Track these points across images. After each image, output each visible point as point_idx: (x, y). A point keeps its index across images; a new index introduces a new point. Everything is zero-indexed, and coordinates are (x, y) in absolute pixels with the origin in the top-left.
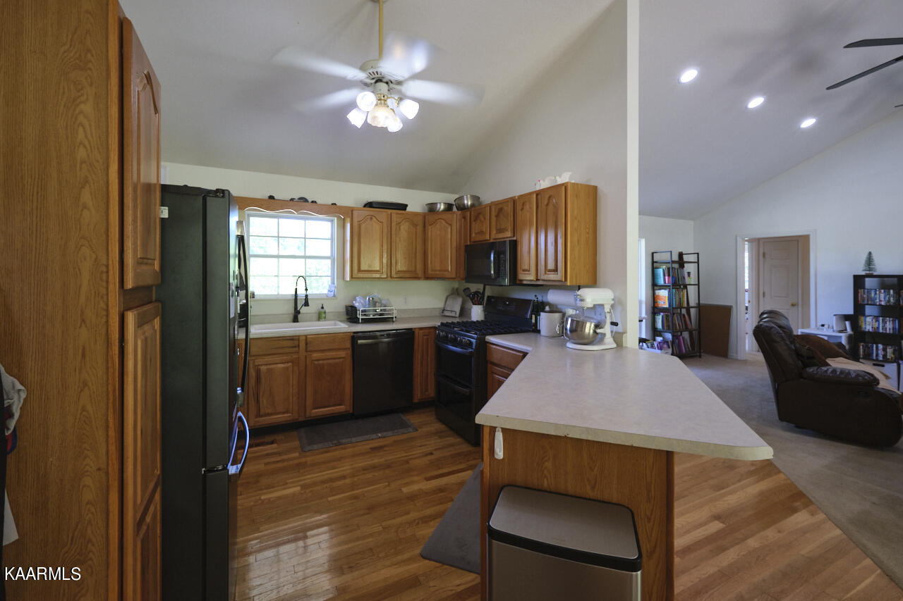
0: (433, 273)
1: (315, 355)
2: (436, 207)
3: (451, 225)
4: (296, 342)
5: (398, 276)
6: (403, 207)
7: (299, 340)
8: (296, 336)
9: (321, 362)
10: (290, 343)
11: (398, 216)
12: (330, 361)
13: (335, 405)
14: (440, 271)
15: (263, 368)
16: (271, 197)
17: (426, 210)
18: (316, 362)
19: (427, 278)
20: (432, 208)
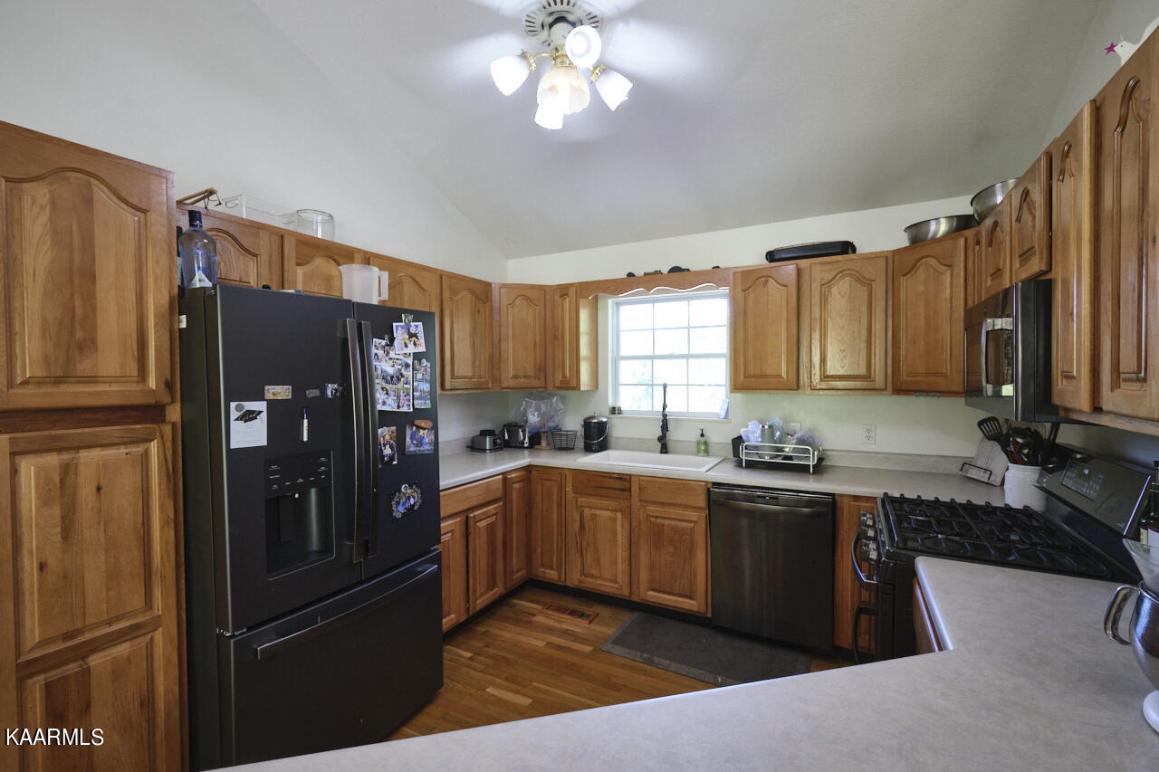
0: (909, 379)
1: (652, 509)
2: (928, 231)
3: (950, 266)
4: (626, 485)
5: (824, 385)
6: (846, 247)
7: (630, 481)
8: (627, 475)
9: (659, 521)
10: (618, 484)
11: (828, 267)
12: (674, 523)
13: (680, 595)
14: (927, 374)
15: (587, 512)
16: (631, 275)
17: (903, 241)
18: (653, 519)
19: (901, 389)
20: (917, 233)
